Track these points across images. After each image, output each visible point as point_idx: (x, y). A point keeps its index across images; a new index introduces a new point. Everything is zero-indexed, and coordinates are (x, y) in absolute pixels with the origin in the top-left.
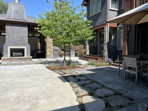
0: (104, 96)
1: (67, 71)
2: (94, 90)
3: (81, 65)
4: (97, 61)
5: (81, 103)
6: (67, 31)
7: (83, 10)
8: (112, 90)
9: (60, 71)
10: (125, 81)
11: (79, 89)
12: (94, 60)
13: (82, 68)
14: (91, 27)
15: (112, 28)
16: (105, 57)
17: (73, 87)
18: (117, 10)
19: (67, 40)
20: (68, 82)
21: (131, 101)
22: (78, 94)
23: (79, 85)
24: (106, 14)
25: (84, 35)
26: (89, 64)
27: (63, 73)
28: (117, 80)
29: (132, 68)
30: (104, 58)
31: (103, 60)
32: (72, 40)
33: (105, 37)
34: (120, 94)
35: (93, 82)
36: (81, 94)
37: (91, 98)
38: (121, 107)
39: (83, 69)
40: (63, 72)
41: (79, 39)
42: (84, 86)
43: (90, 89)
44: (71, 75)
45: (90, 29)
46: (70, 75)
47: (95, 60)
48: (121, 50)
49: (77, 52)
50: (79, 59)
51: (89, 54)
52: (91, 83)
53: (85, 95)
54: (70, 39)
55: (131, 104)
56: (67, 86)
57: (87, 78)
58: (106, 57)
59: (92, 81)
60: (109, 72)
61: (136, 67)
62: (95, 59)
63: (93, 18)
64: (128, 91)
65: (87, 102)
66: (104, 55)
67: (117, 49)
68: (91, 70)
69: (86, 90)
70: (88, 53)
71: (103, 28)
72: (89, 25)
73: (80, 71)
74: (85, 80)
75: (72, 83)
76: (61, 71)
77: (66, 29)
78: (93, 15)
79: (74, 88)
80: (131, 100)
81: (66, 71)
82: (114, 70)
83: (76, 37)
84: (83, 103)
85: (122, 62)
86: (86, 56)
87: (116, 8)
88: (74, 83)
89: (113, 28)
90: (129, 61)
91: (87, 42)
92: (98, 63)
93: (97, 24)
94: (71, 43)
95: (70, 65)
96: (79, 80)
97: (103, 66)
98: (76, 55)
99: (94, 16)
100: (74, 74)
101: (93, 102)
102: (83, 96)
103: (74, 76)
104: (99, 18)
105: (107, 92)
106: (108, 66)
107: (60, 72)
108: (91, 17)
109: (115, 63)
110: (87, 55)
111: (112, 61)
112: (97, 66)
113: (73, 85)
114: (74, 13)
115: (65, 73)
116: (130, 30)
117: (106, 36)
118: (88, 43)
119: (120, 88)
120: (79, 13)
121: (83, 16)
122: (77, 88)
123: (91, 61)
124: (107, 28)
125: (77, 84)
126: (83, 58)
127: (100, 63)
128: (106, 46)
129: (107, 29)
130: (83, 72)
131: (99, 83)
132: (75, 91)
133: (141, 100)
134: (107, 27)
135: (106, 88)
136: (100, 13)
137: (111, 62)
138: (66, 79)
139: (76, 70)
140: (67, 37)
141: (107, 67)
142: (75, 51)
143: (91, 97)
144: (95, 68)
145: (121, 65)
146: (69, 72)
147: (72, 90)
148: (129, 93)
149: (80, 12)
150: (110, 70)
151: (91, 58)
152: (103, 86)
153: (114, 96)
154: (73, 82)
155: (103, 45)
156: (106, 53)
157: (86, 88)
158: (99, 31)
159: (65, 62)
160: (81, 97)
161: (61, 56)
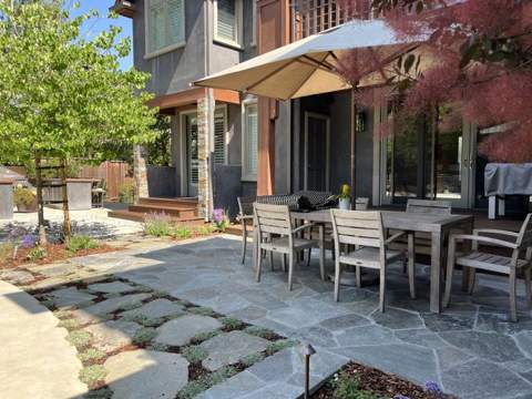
0: (188, 342)
1: (51, 266)
2: (156, 326)
3: (114, 237)
4: (175, 219)
5: (99, 382)
6: (46, 105)
7: (114, 32)
8: (215, 316)
9: (18, 270)
10: (259, 281)
11: (97, 331)
12: (165, 218)
13: (117, 249)
14: (151, 96)
15: (225, 105)
16: (203, 206)
17: (70, 329)
18: (239, 46)
19: (47, 143)
20: (50, 313)
21: (271, 343)
22: (89, 350)
23: (98, 316)
24: (201, 55)
25: (123, 124)
26: (148, 231)
27: (32, 278)
28: (238, 281)
29: (279, 236)
30: (201, 209)
31: (196, 214)
32: (70, 144)
33: (200, 135)
34: (242, 327)
35: (155, 298)
36: (104, 349)
37: (140, 357)
38: (241, 367)
39: (120, 253)
40: (33, 274)
41: (101, 138)
42: (115, 319)
43: (141, 324)
44: (68, 280)
45: (146, 103)
46: (63, 281)
47: (169, 217)
48: (254, 180)
49: (100, 190)
50: (110, 215)
51: (147, 196)
52: (145, 301)
53: (117, 352)
54: (62, 136)
55: (269, 352)
56: (45, 328)
57: (134, 285)
58: (206, 203)
59: (150, 295)
60: (212, 255)
61: (288, 232)
62: (167, 212)
63: (157, 64)
64: (265, 312)
65: (121, 375)
66: (200, 198)
67: (243, 179)
68: (151, 255)
69: (124, 331)
70: (144, 192)
71: (195, 105)
72: (139, 87)
73: (105, 261)
74: (123, 294)
75: (69, 312)
76: (25, 270)
77: (41, 98)
78: (157, 52)
79: (73, 333)
80: (271, 339)
81: (45, 267)
82: (230, 247)
83: (88, 131)
84: (107, 381)
85: (251, 219)
86: (136, 204)
87: (234, 40)
88: (76, 313)
89: (229, 104)
90: (269, 215)
91: (137, 153)
92: (178, 225)
93: (171, 86)
94: (68, 153)
95: (68, 242)
96: (100, 297)
97: (197, 235)
98: (97, 200)
99: (160, 56)
100: (83, 275)
101: (148, 369)
102: (110, 354)
103: (81, 285)
104: (179, 69)
105: (199, 327)
106: (213, 236)
107: (16, 273)
108: (150, 59)
109: (236, 223)
110: (142, 200)
111: (226, 217)
112: (174, 238)
113: (72, 321)
114: (75, 35)
115: (38, 277)
116: (276, 118)
117: (203, 132)
118: (143, 156)
119: (245, 306)
120: (96, 40)
121: (114, 52)
122: (88, 329)
123: (152, 221)
124: (206, 103)
125: (90, 312)
126: (126, 212)
127: (188, 227)
128: (206, 166)
129: (207, 108)
130: (118, 264)
131: (173, 299)
132: (80, 342)
133: (301, 335)
134: (206, 99)
135: (198, 313)
136: (183, 48)
137: (223, 222)
138: (42, 299)
139: (93, 258)
140: (47, 130)
141: (209, 238)
142: (90, 185)
143: (140, 352)
144: (169, 246)
145: (248, 228)
146: (59, 270)
147: (66, 338)
148: (268, 317)
149: (101, 35)
150: (217, 250)
151: (153, 209)
152: (189, 306)
153: (221, 335)
154: (72, 309)
155: (197, 164)
156: (206, 192)
157: (125, 324)
158: (182, 113)
159: (42, 231)
160: (101, 361)
161: (26, 206)
